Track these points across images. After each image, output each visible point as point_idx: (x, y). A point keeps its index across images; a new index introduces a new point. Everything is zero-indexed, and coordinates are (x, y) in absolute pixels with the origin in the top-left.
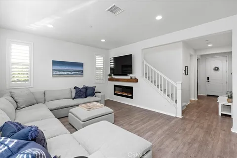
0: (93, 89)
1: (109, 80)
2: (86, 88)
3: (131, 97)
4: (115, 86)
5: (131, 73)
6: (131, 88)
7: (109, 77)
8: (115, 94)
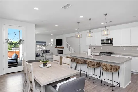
0: (49, 51)
1: (56, 48)
2: (47, 50)
3: (62, 54)
4: (58, 50)
5: (62, 45)
6: (62, 50)
7: (56, 47)
8: (58, 53)
